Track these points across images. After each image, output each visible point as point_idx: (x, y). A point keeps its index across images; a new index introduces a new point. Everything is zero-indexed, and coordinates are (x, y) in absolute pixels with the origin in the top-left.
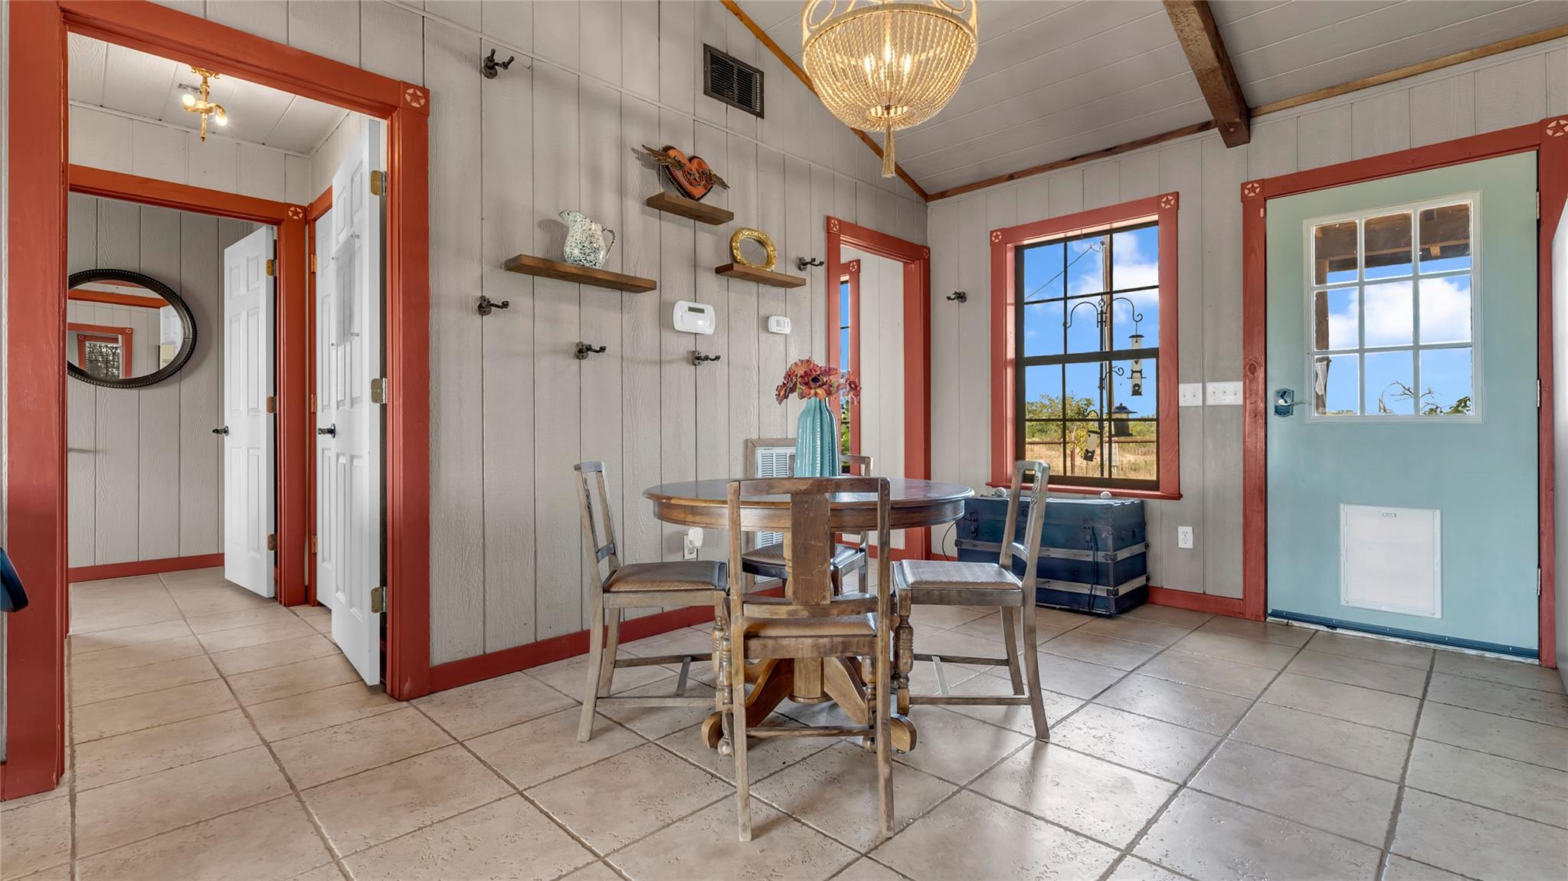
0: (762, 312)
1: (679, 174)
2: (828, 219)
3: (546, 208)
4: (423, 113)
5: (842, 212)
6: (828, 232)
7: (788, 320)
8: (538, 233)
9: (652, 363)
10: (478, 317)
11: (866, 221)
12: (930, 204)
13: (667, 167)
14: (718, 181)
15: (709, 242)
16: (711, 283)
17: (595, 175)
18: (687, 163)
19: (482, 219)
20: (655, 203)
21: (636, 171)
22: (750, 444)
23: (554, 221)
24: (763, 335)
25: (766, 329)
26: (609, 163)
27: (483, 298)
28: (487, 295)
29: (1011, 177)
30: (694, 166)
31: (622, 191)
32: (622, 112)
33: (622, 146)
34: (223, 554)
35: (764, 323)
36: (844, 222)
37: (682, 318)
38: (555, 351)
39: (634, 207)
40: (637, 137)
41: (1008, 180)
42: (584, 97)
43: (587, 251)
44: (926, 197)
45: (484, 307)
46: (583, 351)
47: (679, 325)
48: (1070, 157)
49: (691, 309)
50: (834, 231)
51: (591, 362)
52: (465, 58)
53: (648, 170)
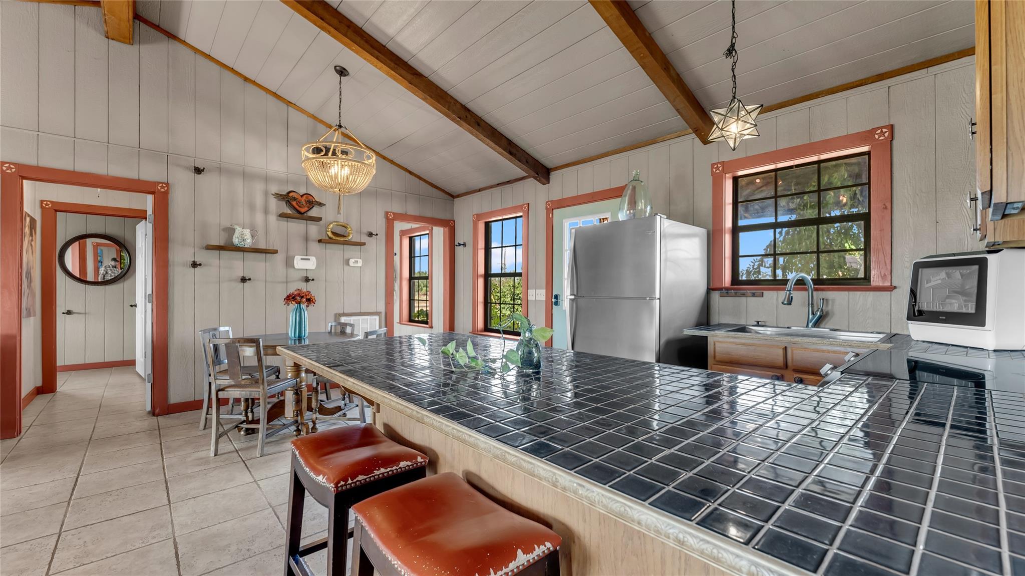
0: (346, 257)
1: (294, 203)
2: (387, 213)
3: (226, 223)
4: (166, 193)
5: (397, 208)
6: (387, 218)
7: (361, 260)
8: (223, 233)
9: (283, 282)
10: (192, 269)
11: (412, 210)
12: (455, 200)
13: (288, 200)
14: (316, 203)
15: (314, 229)
16: (314, 246)
17: (252, 207)
18: (300, 198)
19: (195, 230)
20: (282, 216)
21: (273, 203)
22: (337, 315)
23: (230, 228)
24: (346, 268)
25: (348, 264)
26: (259, 201)
27: (194, 262)
28: (196, 260)
29: (480, 190)
30: (303, 200)
31: (266, 211)
32: (267, 179)
33: (266, 193)
34: (135, 360)
35: (347, 262)
36: (396, 213)
37: (299, 263)
38: (231, 280)
39: (273, 219)
40: (274, 189)
41: (478, 192)
42: (247, 176)
43: (240, 241)
44: (453, 196)
45: (195, 265)
46: (244, 280)
47: (296, 266)
48: (497, 183)
49: (302, 259)
50: (390, 220)
51: (247, 284)
52: (187, 168)
53: (281, 202)
